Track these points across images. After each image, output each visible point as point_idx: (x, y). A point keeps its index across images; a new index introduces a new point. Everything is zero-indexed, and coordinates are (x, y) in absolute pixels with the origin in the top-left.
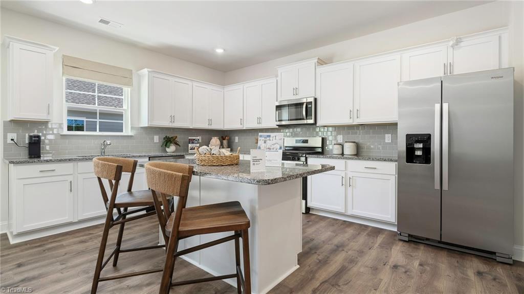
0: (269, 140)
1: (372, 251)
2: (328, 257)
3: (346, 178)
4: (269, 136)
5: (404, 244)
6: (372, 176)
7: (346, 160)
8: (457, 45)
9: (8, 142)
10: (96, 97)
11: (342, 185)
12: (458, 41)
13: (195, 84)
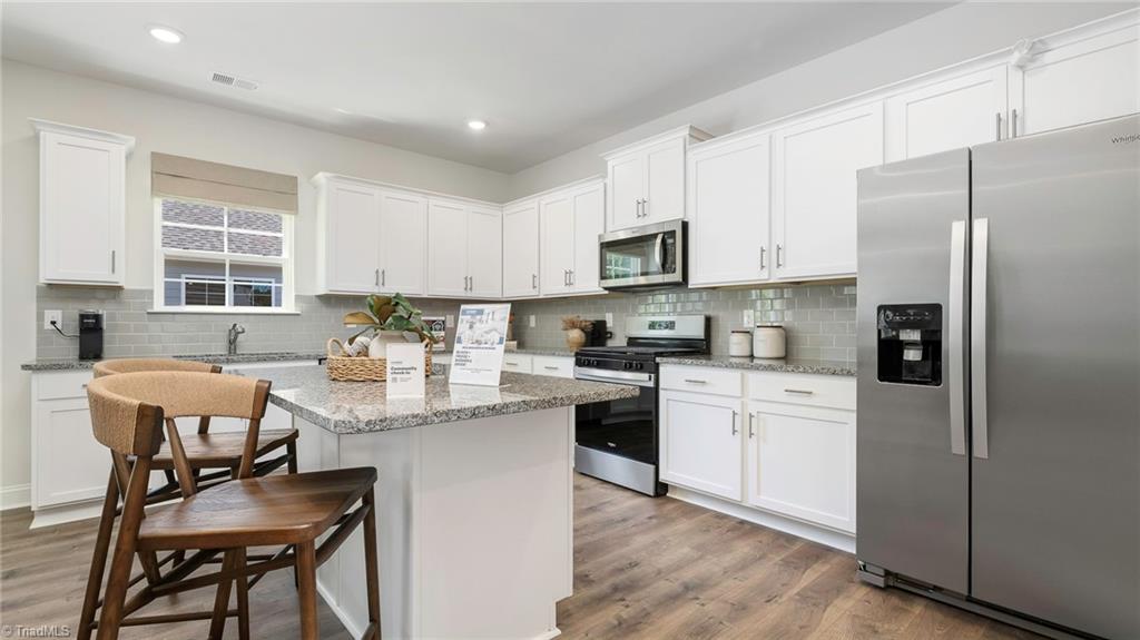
0: (480, 321)
1: (773, 606)
2: (648, 614)
3: (743, 415)
4: (480, 312)
5: (871, 595)
6: (803, 411)
7: (745, 372)
8: (1032, 60)
9: (46, 328)
10: (226, 234)
11: (734, 432)
12: (1036, 51)
13: (433, 201)
